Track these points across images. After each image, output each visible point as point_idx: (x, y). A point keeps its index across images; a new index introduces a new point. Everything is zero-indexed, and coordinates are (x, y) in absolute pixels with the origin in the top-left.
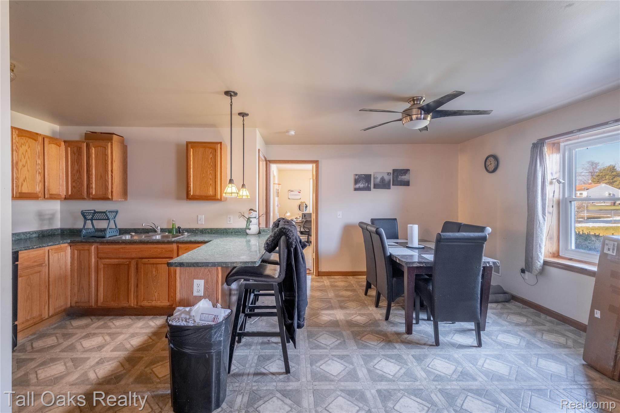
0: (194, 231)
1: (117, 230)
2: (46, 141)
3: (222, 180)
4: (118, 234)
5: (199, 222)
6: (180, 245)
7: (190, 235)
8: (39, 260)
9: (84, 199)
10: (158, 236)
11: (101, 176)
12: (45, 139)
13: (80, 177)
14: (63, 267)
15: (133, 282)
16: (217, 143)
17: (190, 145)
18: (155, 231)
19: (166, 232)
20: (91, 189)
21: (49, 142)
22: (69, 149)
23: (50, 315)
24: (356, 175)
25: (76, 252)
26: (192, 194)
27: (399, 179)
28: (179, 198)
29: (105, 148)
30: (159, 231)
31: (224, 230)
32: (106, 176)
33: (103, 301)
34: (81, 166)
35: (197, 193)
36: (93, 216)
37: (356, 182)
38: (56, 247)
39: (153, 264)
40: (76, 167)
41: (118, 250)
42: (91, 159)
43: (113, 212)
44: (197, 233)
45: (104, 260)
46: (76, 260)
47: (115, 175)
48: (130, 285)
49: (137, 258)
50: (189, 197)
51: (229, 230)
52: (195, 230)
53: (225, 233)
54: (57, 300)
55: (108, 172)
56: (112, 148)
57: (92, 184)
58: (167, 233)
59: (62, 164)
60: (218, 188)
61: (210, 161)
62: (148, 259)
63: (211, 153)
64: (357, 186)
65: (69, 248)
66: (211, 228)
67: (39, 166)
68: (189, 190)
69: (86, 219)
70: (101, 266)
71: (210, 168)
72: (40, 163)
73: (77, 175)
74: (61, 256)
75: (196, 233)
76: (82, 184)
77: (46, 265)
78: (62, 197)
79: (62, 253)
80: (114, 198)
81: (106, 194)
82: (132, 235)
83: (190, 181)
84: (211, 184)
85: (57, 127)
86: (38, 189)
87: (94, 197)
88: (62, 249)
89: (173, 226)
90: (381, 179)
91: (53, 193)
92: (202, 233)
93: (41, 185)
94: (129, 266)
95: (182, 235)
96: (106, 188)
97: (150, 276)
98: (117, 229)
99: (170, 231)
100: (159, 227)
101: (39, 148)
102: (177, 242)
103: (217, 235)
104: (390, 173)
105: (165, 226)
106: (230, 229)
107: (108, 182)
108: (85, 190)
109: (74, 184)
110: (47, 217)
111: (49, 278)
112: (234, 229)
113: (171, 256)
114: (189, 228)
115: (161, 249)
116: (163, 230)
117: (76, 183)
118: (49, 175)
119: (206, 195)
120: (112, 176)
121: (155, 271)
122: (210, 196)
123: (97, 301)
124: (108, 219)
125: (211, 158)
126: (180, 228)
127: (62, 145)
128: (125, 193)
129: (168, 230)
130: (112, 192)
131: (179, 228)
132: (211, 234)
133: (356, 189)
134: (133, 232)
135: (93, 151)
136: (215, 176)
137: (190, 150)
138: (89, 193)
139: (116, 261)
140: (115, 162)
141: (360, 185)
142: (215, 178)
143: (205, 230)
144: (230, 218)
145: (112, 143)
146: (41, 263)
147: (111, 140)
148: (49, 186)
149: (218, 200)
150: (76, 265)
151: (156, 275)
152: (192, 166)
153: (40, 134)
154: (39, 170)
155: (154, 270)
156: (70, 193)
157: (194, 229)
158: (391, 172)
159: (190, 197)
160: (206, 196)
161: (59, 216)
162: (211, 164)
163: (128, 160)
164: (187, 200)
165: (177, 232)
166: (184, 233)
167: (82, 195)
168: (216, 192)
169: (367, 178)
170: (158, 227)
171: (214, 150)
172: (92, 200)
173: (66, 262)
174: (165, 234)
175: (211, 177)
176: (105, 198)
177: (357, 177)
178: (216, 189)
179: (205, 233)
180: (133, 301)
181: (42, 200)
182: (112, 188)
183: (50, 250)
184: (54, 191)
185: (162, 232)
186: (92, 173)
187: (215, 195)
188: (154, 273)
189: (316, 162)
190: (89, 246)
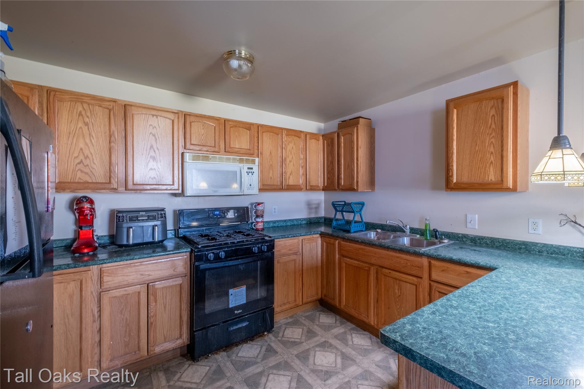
0: (459, 237)
1: (363, 225)
2: (308, 137)
3: (518, 152)
4: (364, 229)
5: (469, 225)
6: (433, 262)
7: (452, 244)
8: (294, 248)
9: (335, 190)
10: (406, 238)
11: (348, 166)
12: (307, 135)
13: (333, 169)
14: (315, 257)
15: (372, 294)
16: (507, 86)
17: (452, 105)
18: (402, 231)
19: (418, 234)
20: (341, 180)
21: (310, 137)
22: (326, 141)
23: (303, 303)
25: (325, 244)
26: (455, 181)
29: (352, 134)
30: (408, 231)
31: (520, 244)
32: (352, 164)
33: (345, 305)
34: (333, 158)
35: (465, 179)
36: (343, 208)
38: (309, 237)
39: (396, 279)
40: (330, 158)
41: (358, 251)
42: (340, 148)
43: (360, 204)
44: (465, 243)
45: (346, 259)
46: (325, 253)
47: (360, 163)
48: (369, 298)
49: (377, 266)
50: (450, 186)
51: (533, 245)
52: (462, 237)
53: (522, 251)
54: (309, 289)
55: (354, 160)
56: (357, 133)
57: (341, 174)
58: (418, 236)
59: (321, 156)
60: (507, 169)
61: (490, 122)
62: (390, 271)
63: (491, 108)
65: (320, 239)
66: (491, 238)
67: (302, 161)
68: (451, 174)
69: (337, 211)
70: (344, 265)
71: (491, 134)
72: (303, 157)
73: (331, 166)
74: (313, 246)
75: (463, 241)
76: (333, 175)
77: (300, 254)
78: (321, 188)
79: (314, 243)
80: (359, 188)
81: (352, 185)
82: (378, 232)
83: (451, 160)
84: (492, 162)
85: (322, 125)
86: (301, 181)
87: (343, 188)
88: (313, 240)
89: (426, 226)
91: (313, 185)
92: (475, 243)
93: (304, 178)
94: (368, 271)
95: (440, 243)
96: (353, 177)
97: (392, 294)
98: (363, 223)
99: (422, 233)
100: (408, 226)
101: (301, 144)
102: (429, 257)
103: (505, 254)
105: (416, 226)
106: (535, 244)
107: (354, 171)
108: (336, 181)
109: (329, 176)
110: (314, 206)
111: (302, 267)
112: (545, 245)
113: (420, 275)
114: (452, 233)
115: (405, 261)
116: (413, 231)
117: (330, 174)
118: (309, 168)
119: (481, 181)
120: (357, 164)
121: (398, 289)
122: (489, 184)
123: (340, 302)
124: (353, 212)
125: (493, 116)
126: (437, 231)
127: (320, 139)
128: (372, 183)
129: (420, 231)
130: (357, 182)
131: (435, 231)
132: (492, 247)
134: (380, 229)
135: (342, 140)
136: (502, 146)
137: (453, 112)
138: (339, 183)
139: (357, 263)
140: (360, 148)
142: (502, 151)
143: (479, 239)
144: (535, 224)
145: (357, 127)
146: (295, 251)
147: (357, 124)
148: (310, 178)
149: (508, 189)
150: (325, 257)
151: (400, 296)
152: (455, 137)
153: (304, 132)
154: (302, 164)
155: (397, 287)
156: (326, 184)
157: (460, 236)
159: (452, 186)
160: (480, 184)
161: (323, 205)
162: (493, 126)
163: (376, 145)
164: (446, 191)
165: (432, 236)
166: (442, 239)
167: (334, 186)
168: (504, 175)
170: (406, 226)
171: (500, 101)
172: (342, 191)
173: (317, 253)
174: (416, 236)
175: (492, 149)
176: (351, 189)
178: (504, 169)
179: (481, 245)
180: (373, 320)
181: (305, 191)
182: (357, 177)
183: (303, 240)
184: (313, 183)
185: (413, 233)
186: (341, 163)
187: (502, 181)
188: (397, 291)
190: (334, 240)
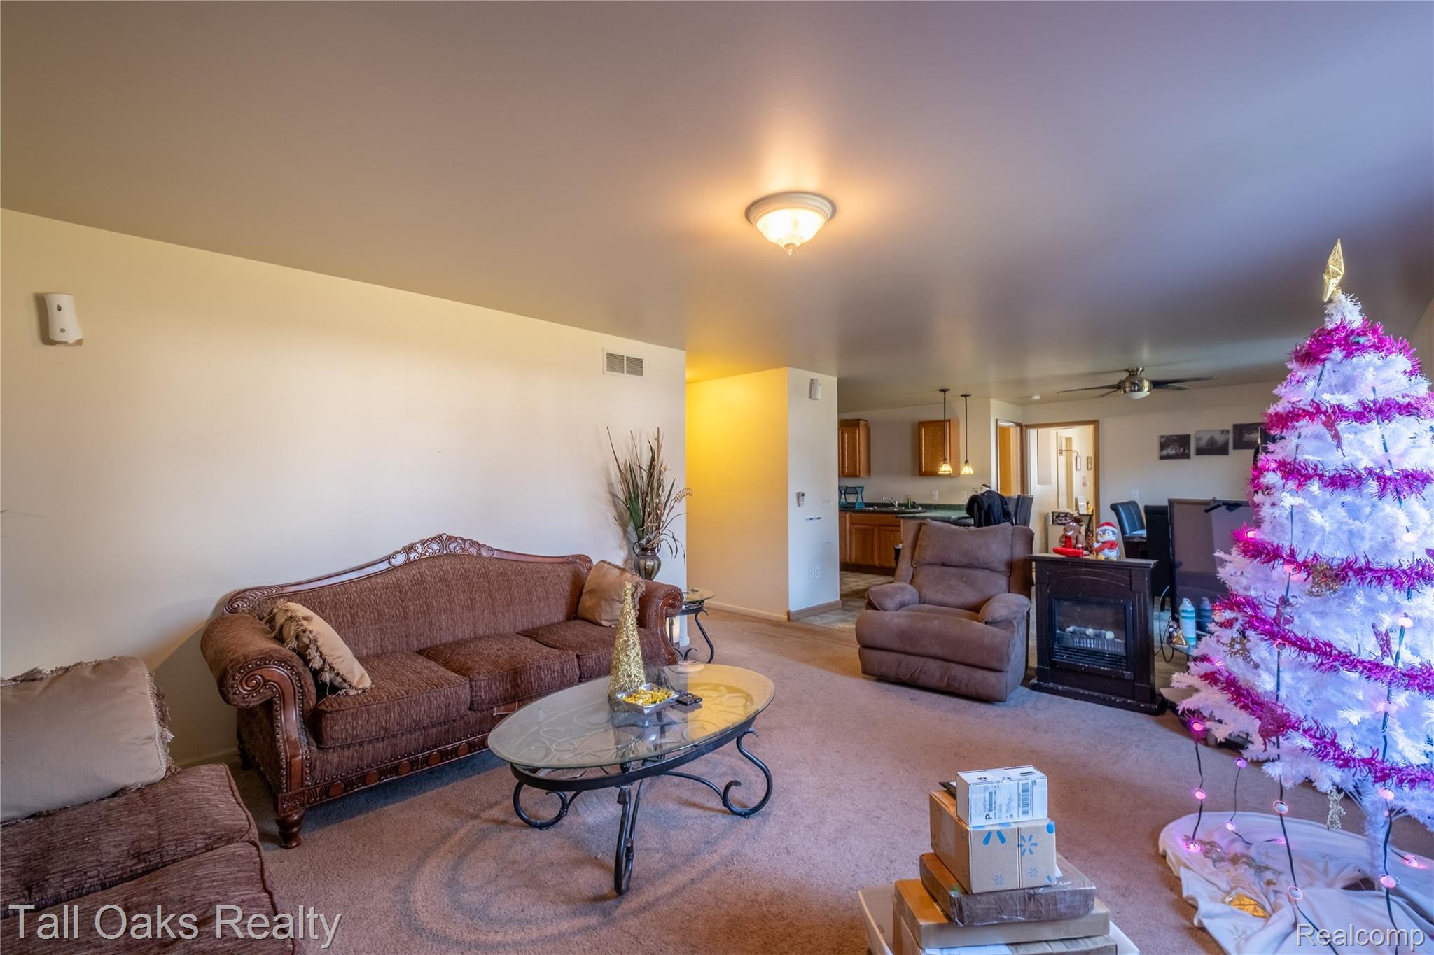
5: (933, 499)
7: (924, 510)
10: (895, 508)
11: (852, 457)
15: (876, 545)
16: (946, 421)
17: (922, 424)
18: (893, 505)
19: (903, 505)
20: (845, 468)
24: (1162, 437)
26: (923, 471)
27: (1245, 440)
28: (913, 475)
29: (855, 434)
30: (896, 504)
32: (855, 456)
33: (855, 559)
35: (929, 470)
36: (846, 491)
37: (1163, 446)
39: (890, 531)
41: (865, 518)
42: (844, 443)
43: (861, 488)
47: (861, 455)
48: (874, 547)
49: (879, 524)
50: (922, 474)
52: (929, 506)
53: (957, 509)
55: (856, 453)
56: (859, 432)
57: (845, 464)
62: (887, 527)
64: (1165, 453)
68: (921, 467)
69: (841, 493)
70: (853, 530)
75: (930, 508)
80: (861, 473)
81: (856, 471)
82: (875, 507)
83: (922, 458)
87: (846, 475)
89: (908, 501)
90: (1209, 440)
94: (873, 530)
96: (855, 467)
99: (906, 506)
100: (897, 501)
104: (1228, 431)
105: (902, 501)
107: (857, 461)
108: (841, 469)
116: (900, 505)
120: (859, 456)
123: (851, 558)
124: (857, 493)
126: (914, 503)
128: (869, 471)
129: (905, 504)
130: (860, 469)
133: (1162, 458)
134: (876, 505)
135: (846, 436)
137: (922, 428)
138: (843, 472)
139: (864, 527)
140: (861, 444)
141: (1171, 451)
143: (938, 506)
145: (859, 428)
147: (858, 426)
151: (893, 540)
152: (923, 445)
158: (1230, 428)
163: (871, 441)
164: (919, 476)
165: (912, 507)
166: (918, 507)
169: (1183, 441)
171: (943, 428)
172: (845, 477)
174: (902, 508)
176: (854, 476)
177: (1163, 440)
180: (876, 561)
182: (859, 466)
186: (845, 455)
189: (1095, 423)
190: (845, 513)
